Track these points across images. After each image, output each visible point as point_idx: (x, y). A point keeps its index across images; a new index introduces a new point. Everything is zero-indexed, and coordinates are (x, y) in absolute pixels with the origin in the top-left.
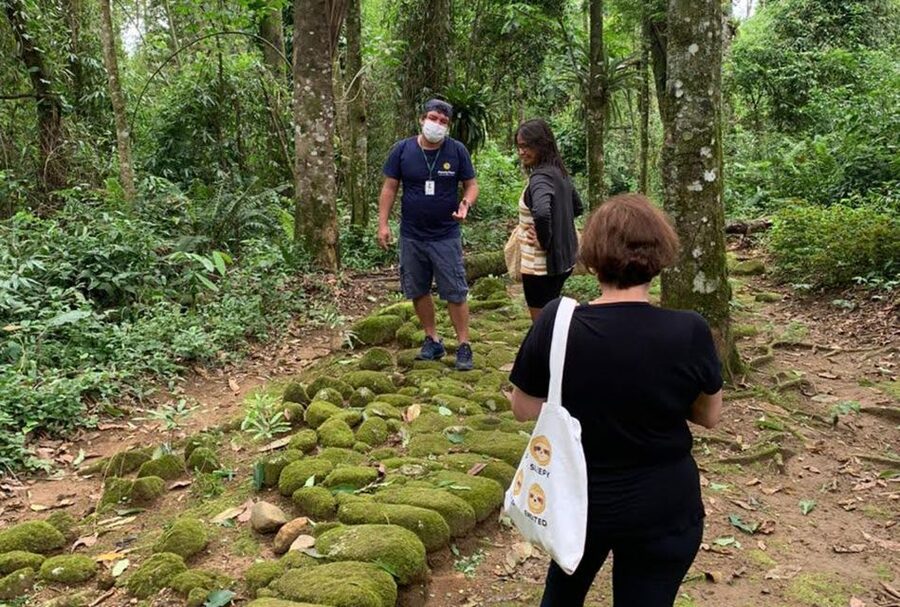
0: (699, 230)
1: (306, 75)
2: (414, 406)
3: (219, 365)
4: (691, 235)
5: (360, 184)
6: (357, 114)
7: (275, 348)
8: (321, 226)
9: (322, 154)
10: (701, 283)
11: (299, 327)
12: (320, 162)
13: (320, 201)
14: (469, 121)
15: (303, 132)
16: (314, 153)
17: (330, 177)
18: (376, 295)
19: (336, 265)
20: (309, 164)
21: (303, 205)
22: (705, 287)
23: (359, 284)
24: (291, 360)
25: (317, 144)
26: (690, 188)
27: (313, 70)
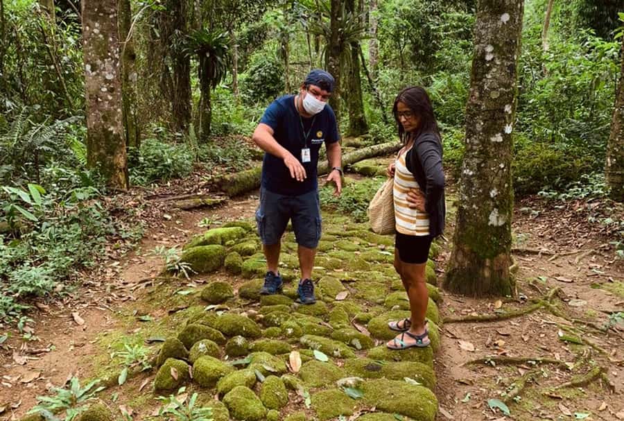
0: (497, 174)
1: (95, 19)
2: (293, 352)
3: (57, 297)
4: (490, 179)
5: (133, 113)
6: (128, 53)
7: (99, 273)
8: (112, 154)
9: (111, 91)
10: (495, 218)
11: (115, 249)
12: (110, 98)
13: (112, 132)
14: (215, 60)
15: (93, 70)
16: (104, 90)
17: (119, 110)
18: (170, 213)
19: (125, 185)
20: (99, 99)
21: (95, 135)
22: (498, 221)
23: (154, 204)
24: (118, 283)
25: (106, 81)
26: (493, 139)
27: (101, 14)
